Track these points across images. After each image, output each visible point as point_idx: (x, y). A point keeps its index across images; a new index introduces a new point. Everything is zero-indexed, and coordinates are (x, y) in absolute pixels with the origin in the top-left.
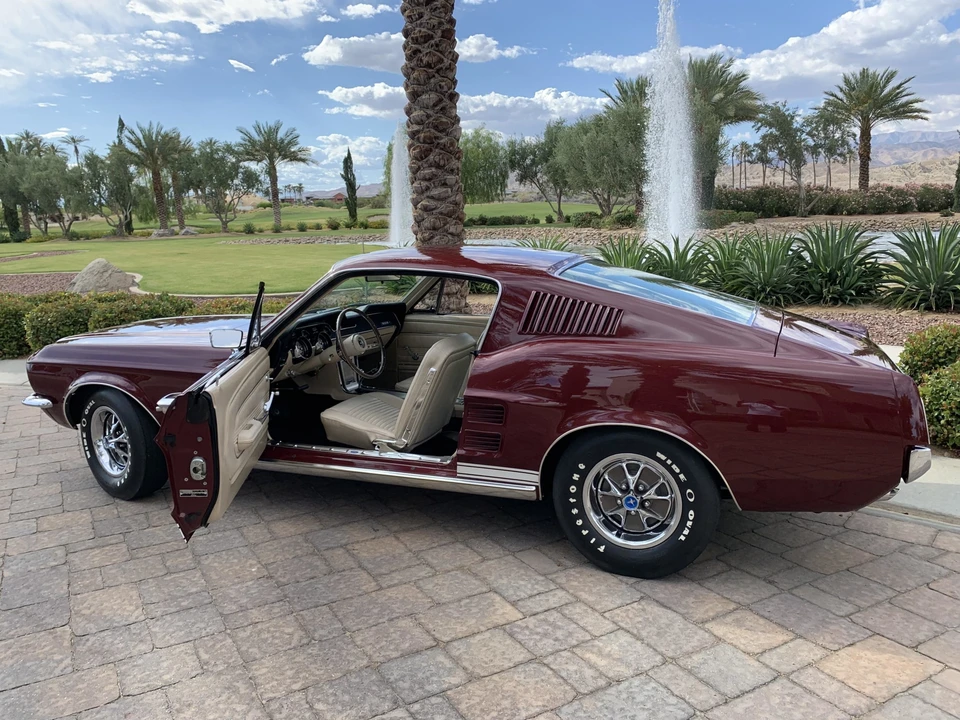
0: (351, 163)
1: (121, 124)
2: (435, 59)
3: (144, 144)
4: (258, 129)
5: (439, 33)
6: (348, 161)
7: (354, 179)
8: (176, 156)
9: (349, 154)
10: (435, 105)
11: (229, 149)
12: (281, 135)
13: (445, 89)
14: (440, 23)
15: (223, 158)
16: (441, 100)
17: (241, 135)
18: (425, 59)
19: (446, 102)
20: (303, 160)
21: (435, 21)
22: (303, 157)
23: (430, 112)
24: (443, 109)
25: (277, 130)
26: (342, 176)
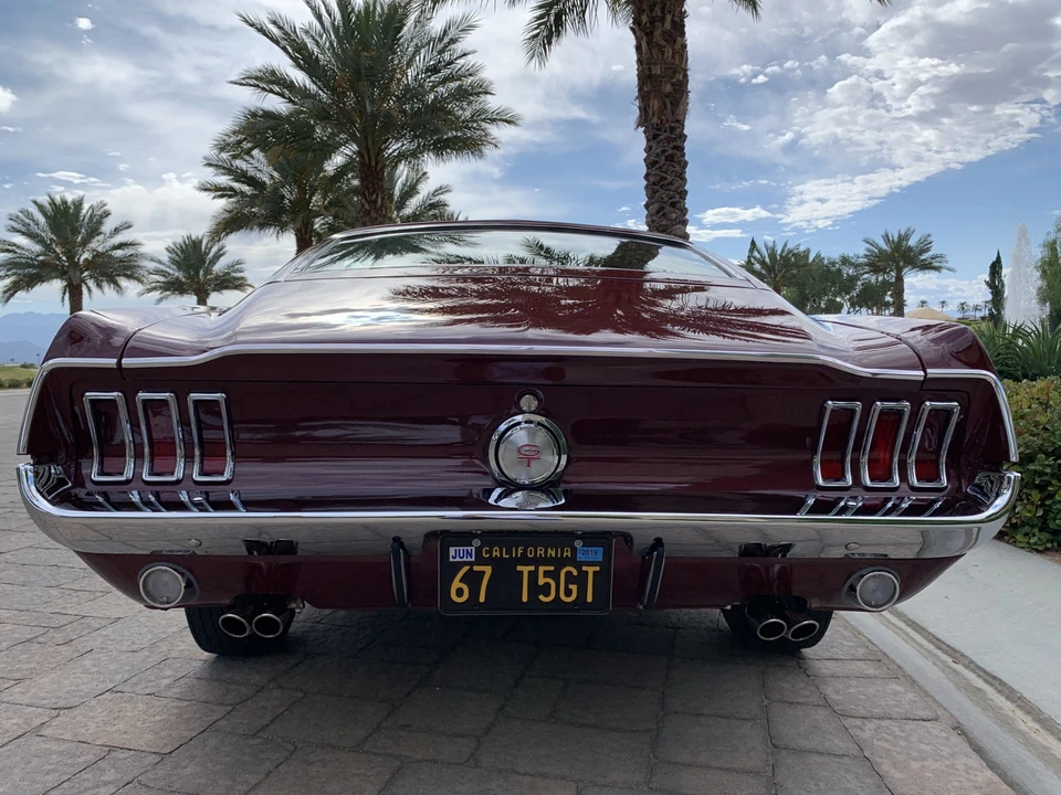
0: (1001, 268)
1: (753, 243)
2: (657, 178)
3: (767, 260)
4: (886, 238)
5: (663, 158)
6: (996, 268)
7: (1003, 285)
8: (795, 272)
9: (999, 257)
10: (658, 212)
11: (845, 261)
12: (912, 242)
13: (666, 199)
14: (663, 152)
15: (839, 271)
16: (662, 208)
17: (868, 246)
18: (651, 180)
19: (668, 208)
20: (937, 269)
21: (658, 151)
22: (937, 264)
23: (654, 218)
24: (664, 214)
25: (906, 237)
26: (987, 283)
